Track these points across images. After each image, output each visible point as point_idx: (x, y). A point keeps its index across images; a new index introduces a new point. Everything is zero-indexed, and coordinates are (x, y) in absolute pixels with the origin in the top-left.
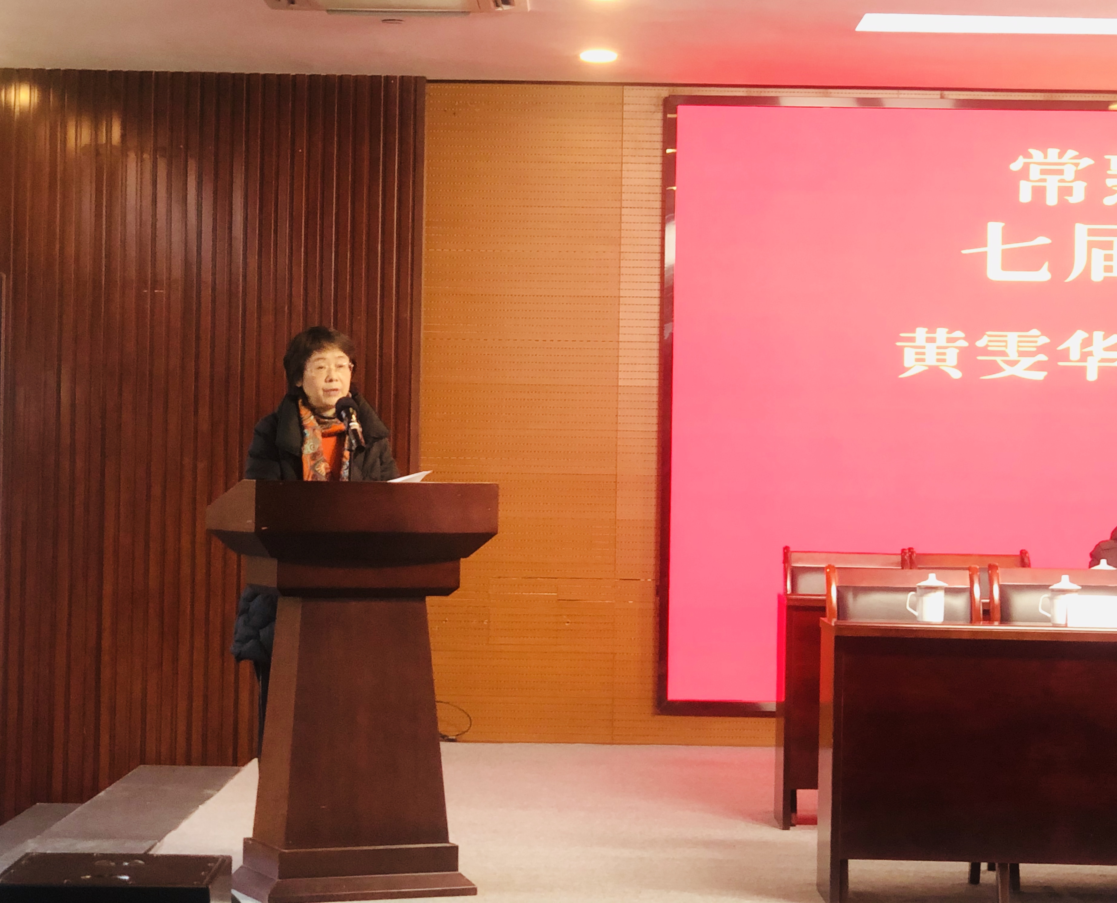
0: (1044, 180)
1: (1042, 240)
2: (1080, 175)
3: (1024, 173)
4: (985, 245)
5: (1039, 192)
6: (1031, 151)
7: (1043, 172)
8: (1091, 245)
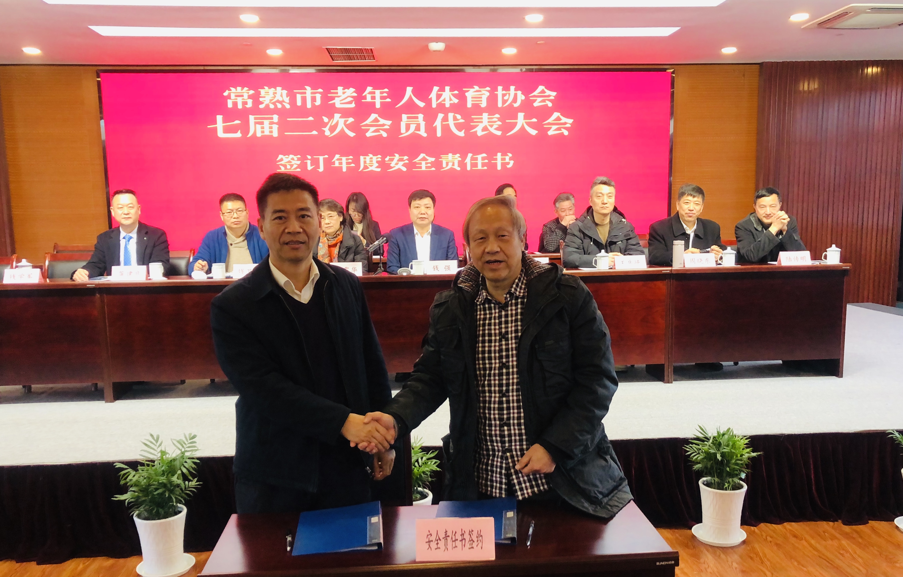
0: (237, 99)
1: (237, 122)
2: (250, 97)
3: (229, 97)
4: (216, 124)
5: (235, 104)
6: (231, 88)
7: (236, 96)
8: (256, 123)
